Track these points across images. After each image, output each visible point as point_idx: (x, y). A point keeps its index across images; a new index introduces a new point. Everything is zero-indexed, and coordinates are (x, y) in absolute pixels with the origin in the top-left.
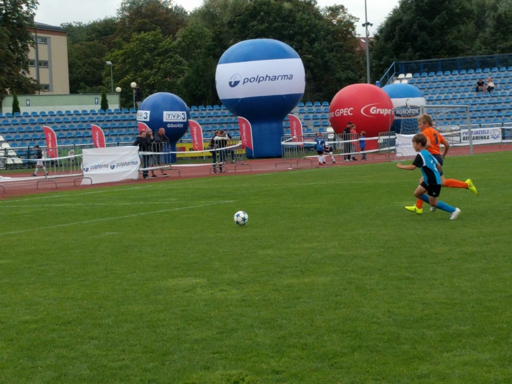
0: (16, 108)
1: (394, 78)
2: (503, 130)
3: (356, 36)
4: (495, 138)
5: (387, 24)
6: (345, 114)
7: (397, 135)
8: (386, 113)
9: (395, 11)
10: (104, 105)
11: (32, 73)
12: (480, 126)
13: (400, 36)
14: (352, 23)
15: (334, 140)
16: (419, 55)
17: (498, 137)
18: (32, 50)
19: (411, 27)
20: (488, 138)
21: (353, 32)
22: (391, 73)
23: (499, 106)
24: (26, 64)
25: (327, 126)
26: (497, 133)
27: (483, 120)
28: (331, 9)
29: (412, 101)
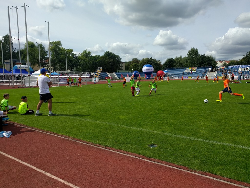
0: (118, 72)
1: (165, 70)
6: (158, 74)
7: (165, 77)
9: (166, 61)
10: (129, 72)
11: (121, 68)
12: (176, 77)
13: (166, 65)
16: (168, 67)
18: (121, 65)
23: (178, 74)
24: (120, 67)
29: (167, 73)
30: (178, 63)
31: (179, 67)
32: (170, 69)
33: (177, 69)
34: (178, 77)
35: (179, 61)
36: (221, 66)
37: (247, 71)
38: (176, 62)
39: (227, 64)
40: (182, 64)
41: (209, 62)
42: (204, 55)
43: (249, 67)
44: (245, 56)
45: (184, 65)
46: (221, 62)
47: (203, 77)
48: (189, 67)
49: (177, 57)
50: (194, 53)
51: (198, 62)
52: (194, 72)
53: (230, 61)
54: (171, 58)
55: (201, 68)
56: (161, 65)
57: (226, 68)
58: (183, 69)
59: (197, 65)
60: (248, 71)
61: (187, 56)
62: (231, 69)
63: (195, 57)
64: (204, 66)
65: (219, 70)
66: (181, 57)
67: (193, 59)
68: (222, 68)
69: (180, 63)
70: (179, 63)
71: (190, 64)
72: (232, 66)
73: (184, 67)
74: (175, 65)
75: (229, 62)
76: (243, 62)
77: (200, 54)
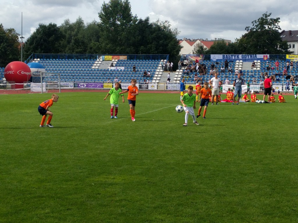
1: (32, 60)
2: (74, 83)
3: (19, 42)
4: (71, 87)
5: (31, 38)
6: (10, 73)
7: (31, 83)
8: (28, 74)
9: (34, 33)
12: (66, 82)
13: (36, 43)
14: (17, 36)
15: (6, 83)
16: (43, 52)
17: (72, 86)
19: (41, 40)
20: (68, 86)
21: (18, 40)
22: (31, 58)
23: (73, 74)
25: (3, 77)
26: (72, 85)
27: (67, 79)
28: (9, 30)
29: (40, 70)
30: (73, 41)
31: (74, 54)
32: (48, 57)
33: (70, 57)
34: (72, 84)
35: (73, 33)
36: (192, 54)
37: (255, 70)
38: (67, 36)
39: (206, 49)
40: (83, 43)
41: (161, 42)
42: (147, 20)
43: (258, 59)
44: (249, 31)
45: (91, 48)
46: (191, 42)
47: (144, 86)
48: (104, 53)
49: (67, 22)
50: (117, 12)
51: (131, 41)
52: (121, 71)
53: (212, 41)
54: (50, 25)
55: (139, 59)
56: (19, 44)
57: (204, 60)
58: (87, 58)
59: (128, 50)
60: (258, 70)
61: (99, 21)
62: (217, 63)
63: (122, 24)
64: (148, 52)
65: (186, 65)
66: (80, 23)
67: (116, 30)
68: (194, 59)
69: (77, 42)
70: (75, 40)
71: (107, 44)
72: (219, 57)
73: (90, 52)
74: (64, 47)
75: (212, 44)
76: (244, 47)
77: (136, 17)
